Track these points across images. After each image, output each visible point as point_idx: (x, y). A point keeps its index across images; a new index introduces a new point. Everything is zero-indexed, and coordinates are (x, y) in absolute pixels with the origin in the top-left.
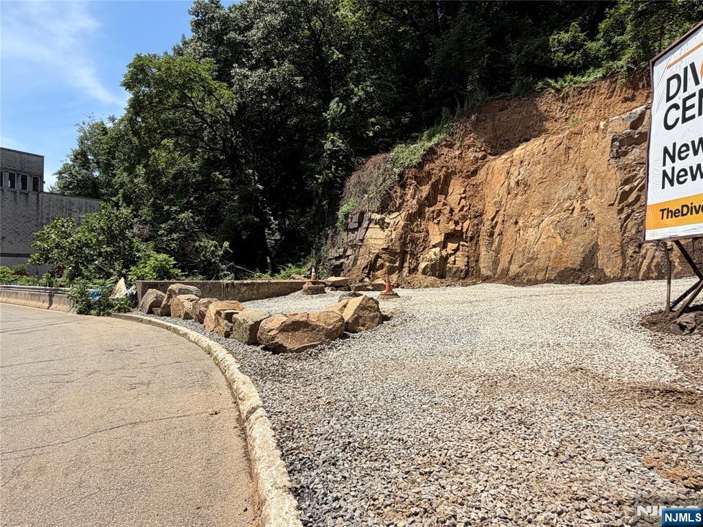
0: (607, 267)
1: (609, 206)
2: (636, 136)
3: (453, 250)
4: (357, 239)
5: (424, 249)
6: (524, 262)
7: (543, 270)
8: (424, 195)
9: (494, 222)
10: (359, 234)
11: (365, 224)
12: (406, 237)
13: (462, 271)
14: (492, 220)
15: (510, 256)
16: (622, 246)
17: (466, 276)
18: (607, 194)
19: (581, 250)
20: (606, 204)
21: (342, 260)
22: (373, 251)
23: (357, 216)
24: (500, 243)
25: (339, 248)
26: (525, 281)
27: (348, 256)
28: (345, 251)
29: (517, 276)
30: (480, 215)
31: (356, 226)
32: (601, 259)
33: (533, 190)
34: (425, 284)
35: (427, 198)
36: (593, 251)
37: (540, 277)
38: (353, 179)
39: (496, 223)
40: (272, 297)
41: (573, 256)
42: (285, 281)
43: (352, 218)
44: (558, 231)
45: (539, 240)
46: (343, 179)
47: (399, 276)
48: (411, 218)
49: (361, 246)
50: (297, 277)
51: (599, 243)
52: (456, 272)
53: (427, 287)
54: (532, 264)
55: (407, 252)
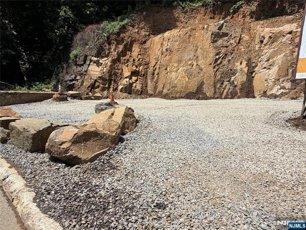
0: (207, 92)
1: (209, 64)
2: (221, 34)
3: (135, 80)
4: (83, 70)
5: (120, 79)
6: (170, 88)
7: (179, 93)
8: (120, 50)
9: (155, 68)
10: (84, 68)
11: (88, 63)
12: (111, 72)
13: (139, 91)
14: (154, 67)
15: (163, 85)
16: (214, 83)
17: (141, 93)
18: (209, 59)
19: (197, 84)
20: (208, 63)
21: (74, 82)
22: (93, 78)
23: (83, 57)
24: (158, 78)
25: (72, 75)
26: (170, 97)
27: (78, 80)
28: (76, 77)
29: (167, 94)
30: (147, 64)
31: (82, 63)
32: (205, 89)
33: (174, 54)
34: (122, 97)
35: (122, 52)
36: (202, 84)
37: (177, 96)
38: (79, 36)
39: (156, 68)
40: (31, 102)
41: (193, 87)
42: (38, 92)
43: (79, 58)
44: (187, 75)
45: (177, 78)
46: (73, 35)
47: (108, 92)
48: (114, 62)
49: (85, 75)
50: (47, 90)
51: (204, 81)
52: (136, 91)
53: (123, 98)
54: (174, 89)
55: (112, 80)
